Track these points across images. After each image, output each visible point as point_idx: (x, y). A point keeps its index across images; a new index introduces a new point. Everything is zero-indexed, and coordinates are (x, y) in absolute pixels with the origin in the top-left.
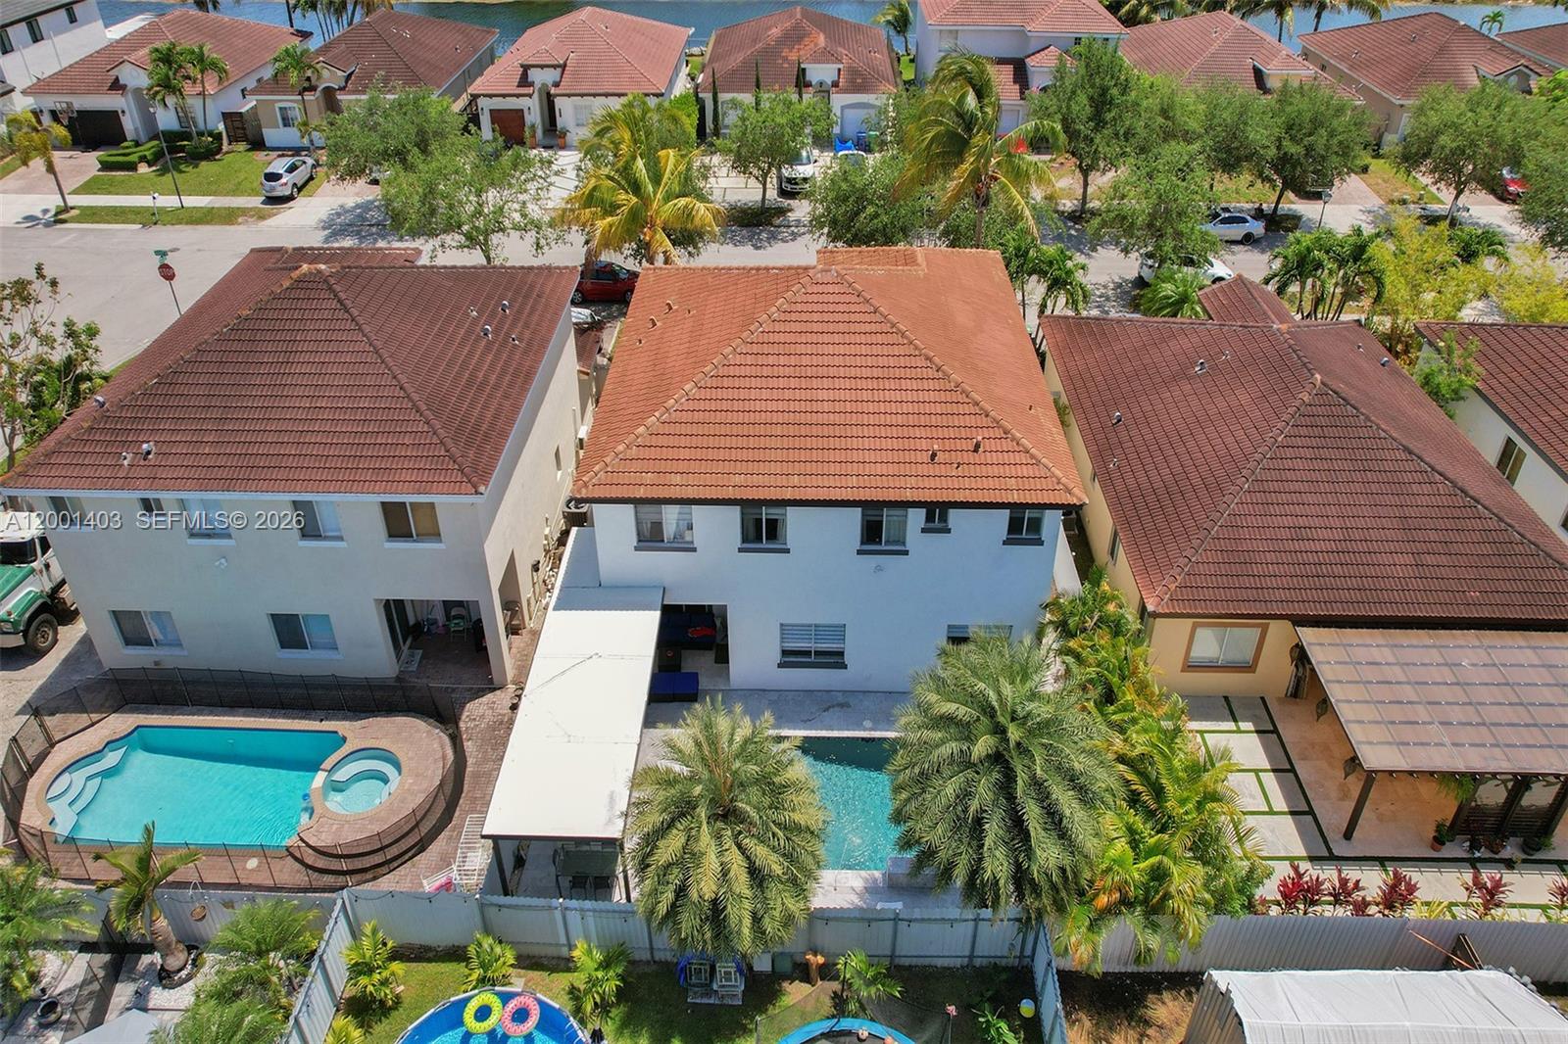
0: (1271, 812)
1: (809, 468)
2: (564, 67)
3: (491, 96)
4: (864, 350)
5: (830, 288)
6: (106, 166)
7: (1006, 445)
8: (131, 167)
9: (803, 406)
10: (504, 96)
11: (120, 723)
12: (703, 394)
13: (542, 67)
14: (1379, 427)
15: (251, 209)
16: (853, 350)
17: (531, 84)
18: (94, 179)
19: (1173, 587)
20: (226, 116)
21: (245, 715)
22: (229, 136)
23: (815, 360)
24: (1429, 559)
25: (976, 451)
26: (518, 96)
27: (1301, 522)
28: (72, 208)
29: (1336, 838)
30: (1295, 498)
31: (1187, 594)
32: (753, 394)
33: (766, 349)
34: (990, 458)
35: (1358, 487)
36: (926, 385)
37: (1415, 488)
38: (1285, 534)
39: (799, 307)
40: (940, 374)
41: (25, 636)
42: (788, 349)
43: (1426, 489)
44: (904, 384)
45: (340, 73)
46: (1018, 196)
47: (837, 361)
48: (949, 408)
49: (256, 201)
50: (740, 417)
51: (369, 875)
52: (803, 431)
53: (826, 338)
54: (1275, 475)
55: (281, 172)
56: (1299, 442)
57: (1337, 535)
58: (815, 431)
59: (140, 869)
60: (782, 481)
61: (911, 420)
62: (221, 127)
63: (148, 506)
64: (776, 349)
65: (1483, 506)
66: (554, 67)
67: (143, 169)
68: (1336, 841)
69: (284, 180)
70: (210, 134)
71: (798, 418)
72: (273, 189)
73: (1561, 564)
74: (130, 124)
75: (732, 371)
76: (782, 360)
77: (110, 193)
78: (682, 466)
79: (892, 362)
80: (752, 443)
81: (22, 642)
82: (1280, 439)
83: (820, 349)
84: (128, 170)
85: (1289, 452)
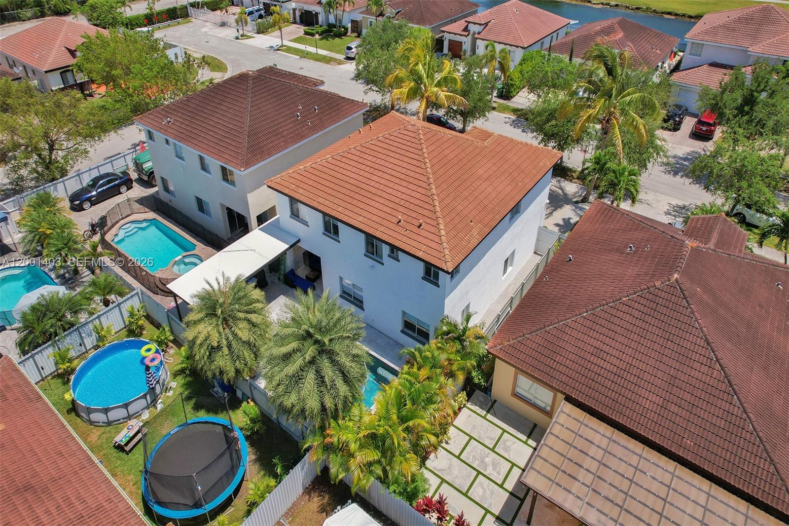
0: (501, 486)
1: (349, 206)
2: (487, 24)
3: (450, 33)
4: (405, 165)
5: (410, 134)
6: (306, 33)
7: (433, 230)
8: (313, 35)
9: (364, 180)
10: (455, 34)
11: (151, 215)
12: (334, 162)
13: (475, 23)
14: (697, 320)
15: (338, 59)
16: (400, 163)
17: (469, 31)
18: (301, 37)
19: (506, 344)
20: (353, 22)
21: (181, 229)
22: (352, 30)
23: (382, 163)
24: (673, 408)
25: (419, 227)
26: (461, 35)
27: (605, 348)
28: (285, 46)
29: (522, 519)
30: (610, 333)
31: (511, 351)
32: (350, 168)
33: (367, 151)
34: (423, 233)
35: (656, 347)
36: (419, 190)
37: (696, 365)
38: (589, 349)
39: (392, 138)
40: (428, 187)
41: (149, 178)
42: (375, 154)
43: (704, 369)
44: (411, 186)
45: (394, 10)
46: (618, 133)
47: (391, 166)
48: (421, 203)
49: (341, 57)
50: (339, 176)
51: (166, 294)
52: (358, 190)
53: (393, 155)
54: (607, 316)
55: (353, 47)
56: (636, 306)
57: (622, 365)
58: (362, 192)
59: (93, 250)
60: (335, 207)
61: (402, 203)
62: (349, 25)
63: (167, 142)
64: (371, 153)
65: (737, 397)
66: (480, 25)
67: (317, 36)
68: (520, 520)
69: (353, 51)
70: (344, 27)
71: (360, 184)
72: (348, 53)
73: (772, 460)
74: (321, 18)
75: (349, 156)
76: (370, 158)
77: (300, 43)
78: (306, 187)
79: (412, 174)
80: (336, 187)
81: (147, 179)
82: (624, 299)
83: (388, 159)
84: (311, 36)
85: (625, 309)
